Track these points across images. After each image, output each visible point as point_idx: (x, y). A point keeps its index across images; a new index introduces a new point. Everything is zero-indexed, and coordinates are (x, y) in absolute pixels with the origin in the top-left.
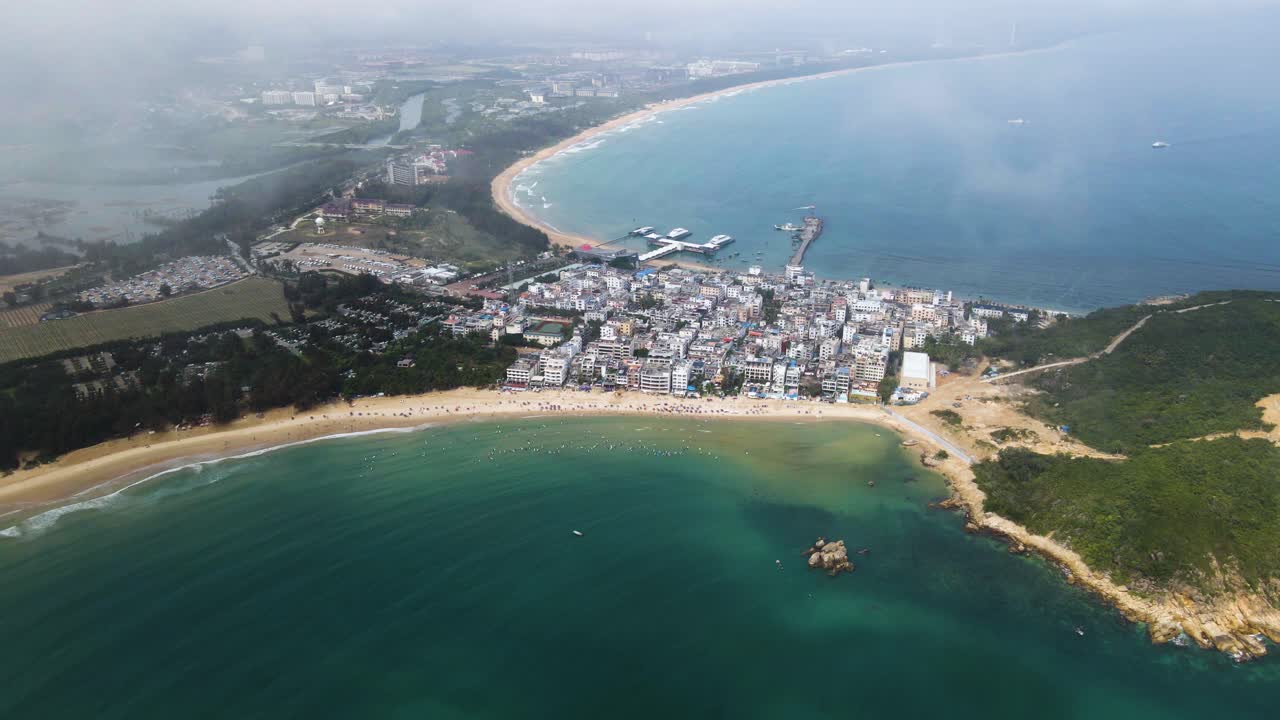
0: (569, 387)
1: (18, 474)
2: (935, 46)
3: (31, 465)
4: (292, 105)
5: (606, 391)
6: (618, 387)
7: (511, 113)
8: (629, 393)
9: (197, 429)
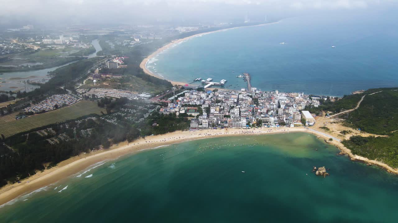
0: (210, 128)
1: (46, 171)
2: (246, 22)
3: (49, 167)
4: (54, 44)
5: (222, 129)
6: (225, 127)
7: (131, 45)
8: (229, 129)
9: (99, 151)
